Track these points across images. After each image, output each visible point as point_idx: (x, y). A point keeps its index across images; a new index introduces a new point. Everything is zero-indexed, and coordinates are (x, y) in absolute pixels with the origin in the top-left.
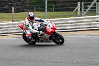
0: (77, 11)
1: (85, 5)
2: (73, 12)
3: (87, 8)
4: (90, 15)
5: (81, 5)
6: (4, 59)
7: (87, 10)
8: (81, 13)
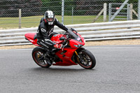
0: (102, 14)
1: (113, 7)
2: (97, 17)
3: (115, 11)
4: (119, 20)
5: (108, 7)
6: (6, 76)
7: (116, 13)
8: (107, 18)
